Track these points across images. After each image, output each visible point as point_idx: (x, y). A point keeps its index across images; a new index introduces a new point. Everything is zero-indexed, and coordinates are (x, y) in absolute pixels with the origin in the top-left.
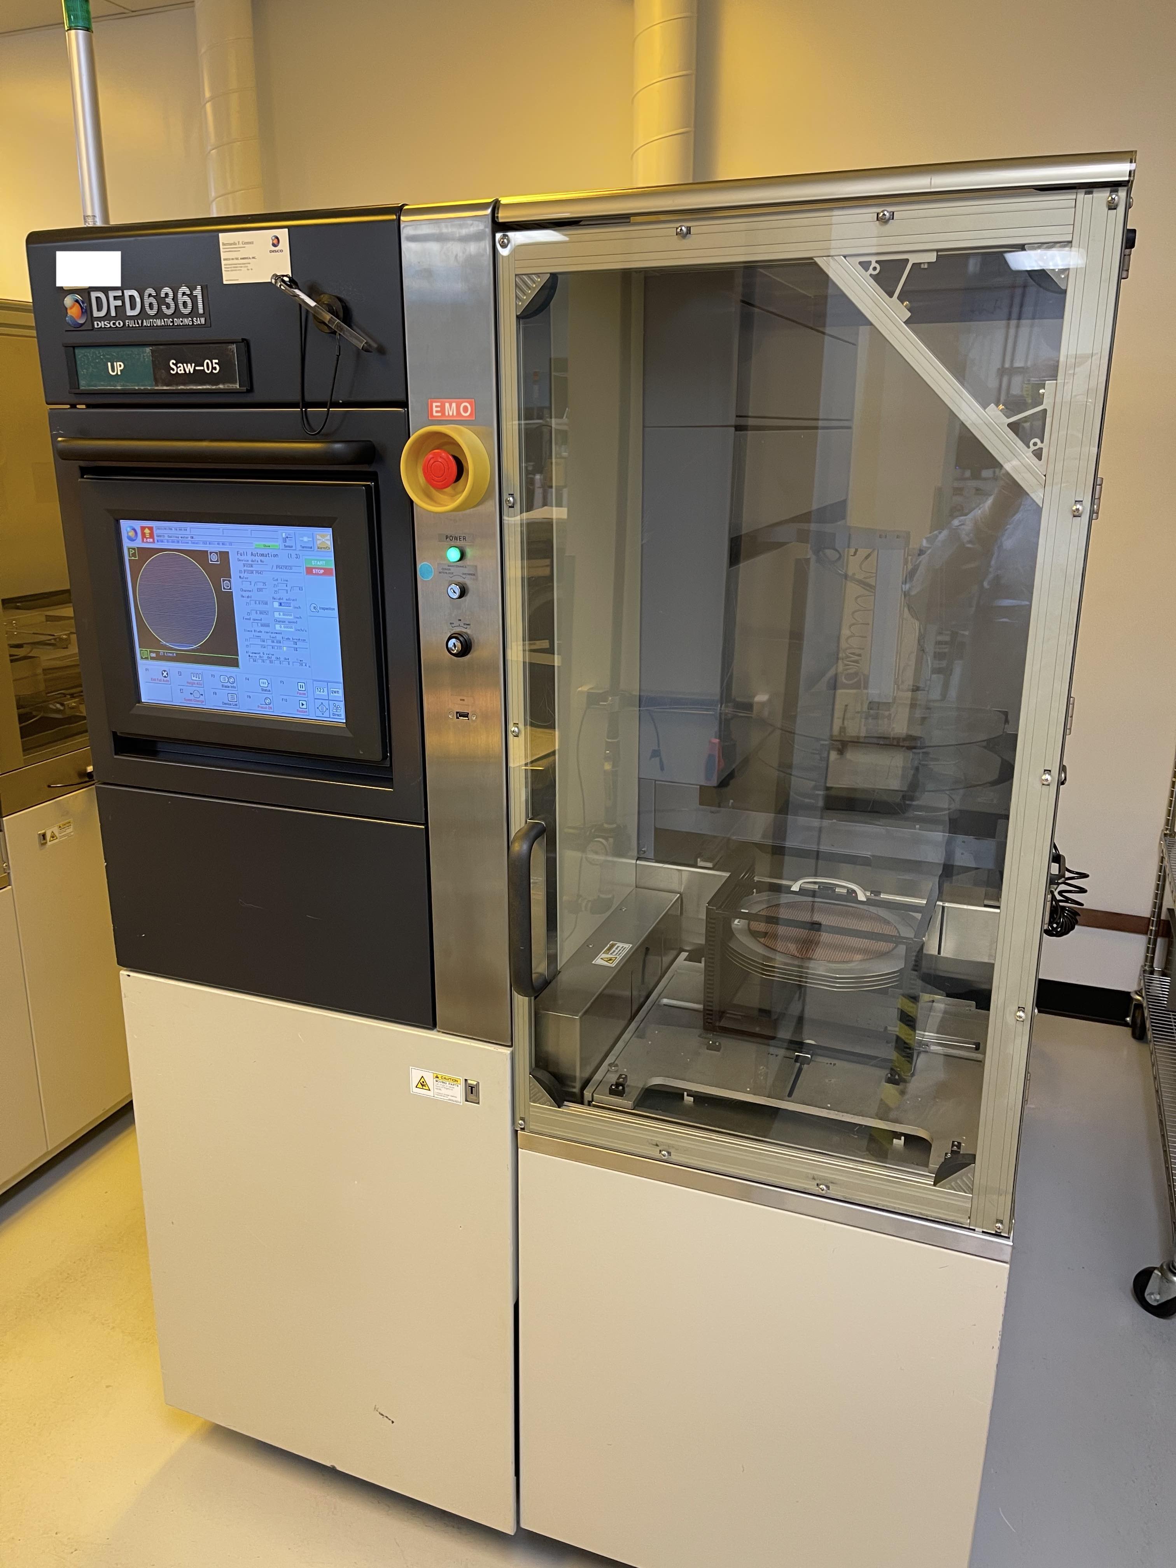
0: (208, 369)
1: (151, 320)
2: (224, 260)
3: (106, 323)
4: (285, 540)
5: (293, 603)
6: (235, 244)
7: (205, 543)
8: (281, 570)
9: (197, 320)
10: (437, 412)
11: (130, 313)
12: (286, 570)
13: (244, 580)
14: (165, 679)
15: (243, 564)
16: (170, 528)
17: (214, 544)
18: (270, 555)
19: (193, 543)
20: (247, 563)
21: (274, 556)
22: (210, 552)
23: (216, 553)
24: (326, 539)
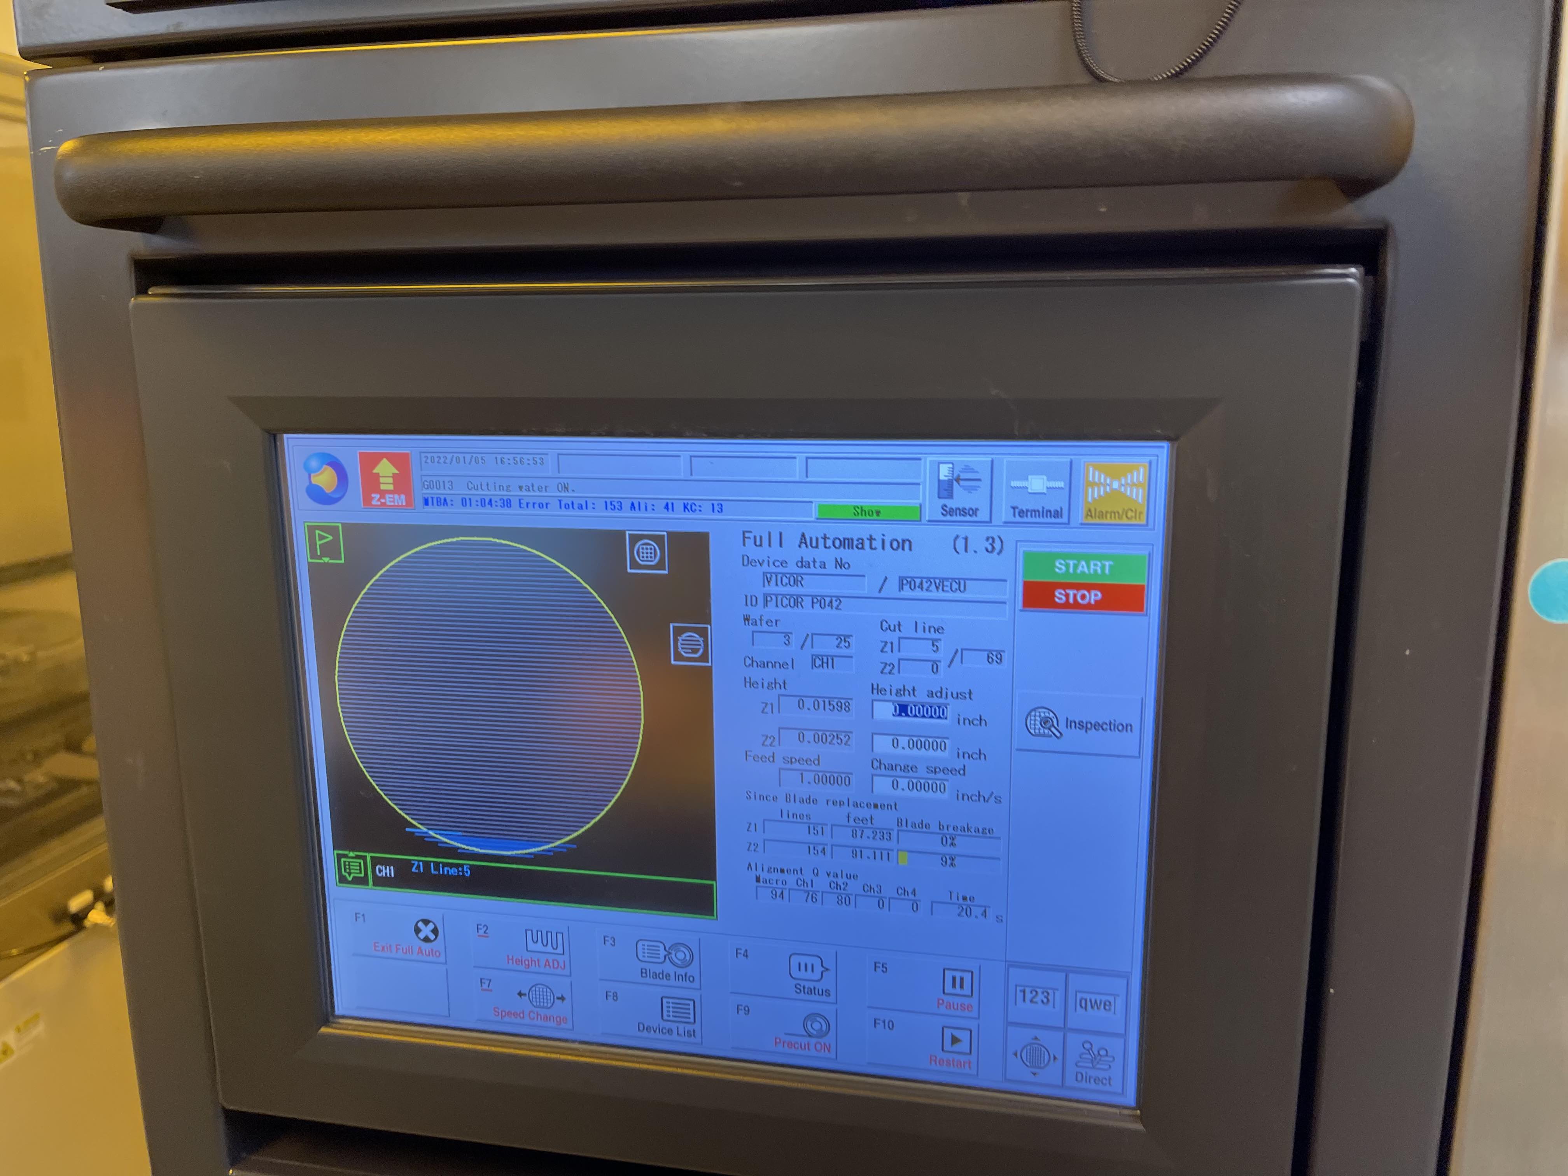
4: (946, 489)
5: (954, 708)
7: (614, 505)
8: (918, 593)
12: (941, 595)
13: (765, 627)
14: (426, 946)
15: (765, 574)
16: (477, 459)
17: (650, 508)
18: (877, 544)
19: (567, 507)
20: (781, 570)
21: (895, 545)
22: (630, 535)
23: (658, 539)
24: (1138, 485)
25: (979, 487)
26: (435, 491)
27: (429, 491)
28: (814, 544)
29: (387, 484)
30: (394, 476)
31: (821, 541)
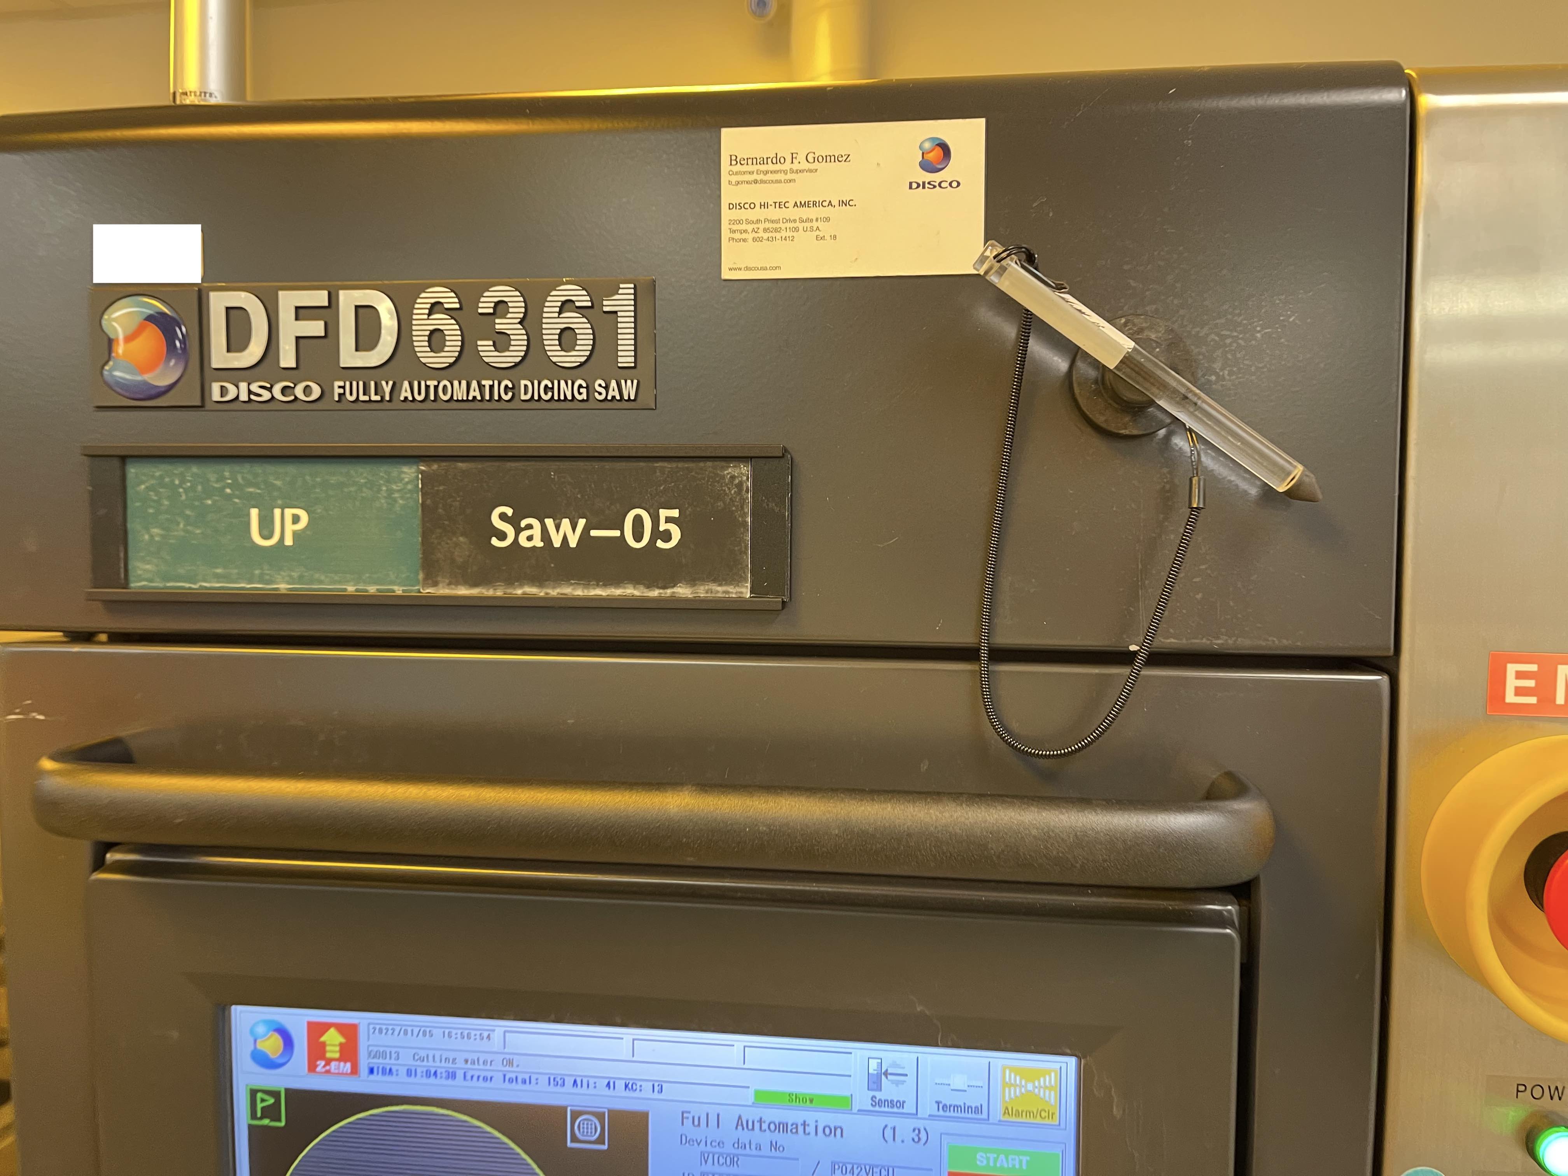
0: (638, 537)
1: (432, 383)
2: (731, 206)
3: (254, 387)
4: (874, 1082)
6: (777, 160)
7: (557, 1081)
9: (607, 388)
10: (1519, 691)
11: (349, 357)
15: (702, 1154)
16: (425, 1032)
17: (591, 1085)
18: (811, 1129)
19: (511, 1081)
20: (717, 1149)
21: (827, 1131)
22: (571, 1110)
23: (600, 1116)
24: (1051, 1088)
25: (905, 1081)
26: (381, 1061)
27: (375, 1061)
28: (750, 1127)
29: (333, 1052)
30: (341, 1045)
31: (757, 1125)
